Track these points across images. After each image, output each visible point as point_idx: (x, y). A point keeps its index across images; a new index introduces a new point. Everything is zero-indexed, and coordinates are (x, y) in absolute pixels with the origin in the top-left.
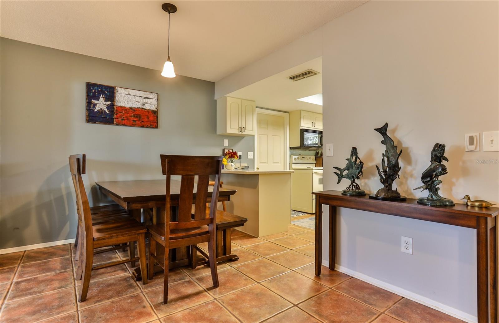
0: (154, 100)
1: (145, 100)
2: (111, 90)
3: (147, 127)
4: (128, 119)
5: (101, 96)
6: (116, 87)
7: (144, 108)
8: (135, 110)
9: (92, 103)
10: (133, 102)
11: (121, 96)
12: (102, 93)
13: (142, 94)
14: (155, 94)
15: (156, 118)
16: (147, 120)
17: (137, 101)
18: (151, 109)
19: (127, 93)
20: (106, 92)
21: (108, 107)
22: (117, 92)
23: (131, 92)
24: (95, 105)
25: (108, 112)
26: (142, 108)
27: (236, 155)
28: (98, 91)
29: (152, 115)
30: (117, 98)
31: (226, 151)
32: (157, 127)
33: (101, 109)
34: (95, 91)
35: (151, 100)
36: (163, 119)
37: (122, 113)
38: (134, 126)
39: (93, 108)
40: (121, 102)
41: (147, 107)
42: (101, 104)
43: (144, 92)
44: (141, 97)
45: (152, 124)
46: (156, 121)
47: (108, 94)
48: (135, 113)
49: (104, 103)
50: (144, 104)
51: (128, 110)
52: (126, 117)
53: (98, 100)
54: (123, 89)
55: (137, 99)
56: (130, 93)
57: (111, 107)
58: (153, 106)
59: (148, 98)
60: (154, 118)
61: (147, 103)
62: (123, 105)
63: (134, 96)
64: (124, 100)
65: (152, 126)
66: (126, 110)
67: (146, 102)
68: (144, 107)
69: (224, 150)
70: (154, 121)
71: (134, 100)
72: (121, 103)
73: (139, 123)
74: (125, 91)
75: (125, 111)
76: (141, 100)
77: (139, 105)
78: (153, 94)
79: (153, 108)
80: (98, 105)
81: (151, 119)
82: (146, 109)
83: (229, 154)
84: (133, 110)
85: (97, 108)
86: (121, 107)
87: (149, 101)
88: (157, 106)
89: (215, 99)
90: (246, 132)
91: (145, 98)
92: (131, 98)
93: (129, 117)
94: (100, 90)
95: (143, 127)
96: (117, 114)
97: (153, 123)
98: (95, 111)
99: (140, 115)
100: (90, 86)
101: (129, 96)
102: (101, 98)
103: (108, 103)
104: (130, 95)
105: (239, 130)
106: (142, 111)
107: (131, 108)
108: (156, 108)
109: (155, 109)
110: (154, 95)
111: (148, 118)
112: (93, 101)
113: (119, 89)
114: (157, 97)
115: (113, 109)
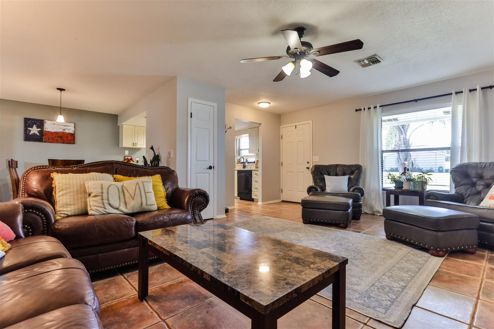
0: (72, 127)
1: (65, 127)
2: (41, 122)
3: (67, 143)
4: (53, 139)
5: (34, 125)
6: (44, 120)
8: (58, 133)
9: (28, 130)
10: (57, 129)
11: (48, 125)
12: (35, 124)
13: (63, 123)
14: (73, 123)
15: (73, 138)
16: (66, 139)
19: (52, 123)
20: (38, 123)
21: (39, 132)
22: (45, 123)
24: (30, 131)
25: (39, 135)
26: (63, 132)
27: (132, 160)
28: (32, 122)
29: (70, 136)
30: (45, 127)
31: (126, 157)
32: (74, 143)
33: (34, 133)
34: (30, 123)
35: (70, 127)
36: (78, 138)
37: (49, 135)
38: (57, 142)
41: (67, 131)
42: (34, 130)
44: (62, 125)
46: (73, 140)
47: (39, 124)
48: (58, 135)
49: (37, 129)
50: (65, 130)
51: (53, 134)
52: (52, 137)
53: (32, 128)
54: (49, 121)
55: (60, 127)
56: (55, 123)
57: (41, 132)
58: (71, 131)
59: (68, 126)
61: (67, 129)
62: (50, 131)
63: (58, 125)
64: (50, 127)
65: (70, 143)
66: (52, 133)
69: (125, 157)
71: (57, 127)
72: (48, 129)
73: (61, 141)
76: (63, 127)
77: (61, 130)
78: (71, 123)
79: (71, 132)
80: (32, 131)
81: (70, 138)
82: (66, 133)
83: (127, 159)
84: (56, 133)
85: (32, 133)
86: (48, 132)
87: (68, 128)
88: (74, 130)
89: (118, 125)
90: (138, 146)
91: (65, 126)
92: (55, 126)
93: (54, 138)
94: (33, 122)
95: (64, 143)
96: (45, 136)
97: (71, 141)
98: (30, 134)
99: (61, 136)
100: (26, 120)
101: (54, 125)
102: (34, 127)
103: (39, 129)
104: (54, 124)
105: (132, 144)
106: (63, 134)
107: (55, 132)
109: (73, 133)
111: (67, 138)
112: (29, 128)
113: (47, 121)
114: (74, 125)
115: (43, 133)
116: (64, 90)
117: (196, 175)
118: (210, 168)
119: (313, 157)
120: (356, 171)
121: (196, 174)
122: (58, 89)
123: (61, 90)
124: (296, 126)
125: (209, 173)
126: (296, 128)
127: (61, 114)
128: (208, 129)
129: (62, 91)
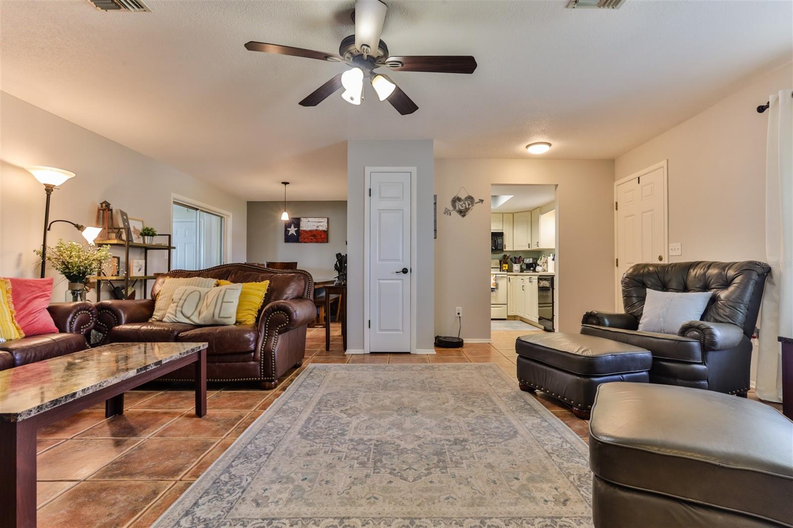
0: (325, 222)
1: (318, 224)
2: (298, 220)
3: (320, 242)
4: (308, 238)
5: (292, 225)
6: (300, 218)
8: (312, 232)
9: (287, 231)
10: (311, 226)
11: (304, 223)
12: (294, 224)
13: (317, 220)
15: (326, 235)
16: (320, 238)
18: (323, 229)
19: (307, 221)
21: (296, 231)
22: (301, 221)
23: (310, 219)
24: (289, 231)
25: (296, 235)
26: (317, 230)
28: (291, 222)
29: (324, 233)
30: (301, 225)
32: (328, 242)
33: (292, 233)
34: (289, 223)
35: (323, 223)
36: (332, 236)
37: (304, 234)
38: (311, 242)
39: (288, 233)
41: (320, 228)
42: (292, 230)
43: (318, 218)
44: (316, 222)
45: (323, 240)
46: (327, 238)
47: (296, 223)
48: (312, 234)
49: (294, 229)
50: (318, 227)
51: (308, 232)
53: (290, 228)
54: (305, 218)
55: (314, 224)
59: (321, 222)
61: (320, 226)
64: (305, 225)
65: (323, 242)
68: (318, 229)
71: (312, 224)
72: (304, 228)
73: (315, 240)
74: (307, 219)
75: (306, 233)
76: (316, 224)
77: (314, 228)
78: (325, 218)
79: (325, 228)
81: (323, 236)
82: (320, 230)
85: (290, 233)
86: (304, 231)
87: (321, 224)
88: (327, 227)
91: (319, 222)
92: (309, 224)
95: (317, 242)
96: (301, 235)
97: (325, 239)
98: (289, 235)
99: (315, 234)
103: (296, 229)
104: (309, 221)
106: (317, 232)
107: (310, 231)
109: (326, 230)
111: (321, 236)
112: (288, 229)
113: (302, 219)
114: (327, 220)
115: (299, 232)
116: (288, 183)
117: (379, 282)
118: (405, 271)
119: (670, 245)
120: (737, 280)
121: (381, 281)
122: (283, 183)
123: (286, 183)
124: (639, 178)
125: (402, 280)
126: (639, 183)
127: (285, 211)
128: (401, 210)
129: (287, 185)
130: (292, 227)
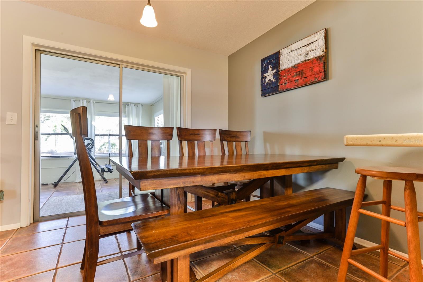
0: (320, 40)
1: (308, 49)
2: (277, 56)
5: (270, 67)
6: (280, 50)
7: (308, 59)
8: (297, 67)
10: (296, 58)
11: (284, 57)
12: (271, 63)
13: (305, 42)
14: (322, 31)
16: (310, 74)
17: (299, 54)
18: (316, 56)
19: (290, 51)
21: (274, 75)
22: (281, 55)
24: (265, 77)
25: (274, 81)
26: (305, 61)
28: (268, 63)
29: (318, 63)
30: (281, 63)
32: (327, 79)
33: (269, 80)
34: (265, 65)
35: (317, 43)
37: (285, 76)
38: (297, 86)
39: (264, 81)
40: (285, 64)
41: (312, 56)
42: (270, 75)
43: (307, 39)
44: (304, 46)
45: (317, 76)
46: (324, 70)
47: (274, 62)
48: (297, 71)
49: (272, 72)
50: (307, 54)
51: (290, 71)
52: (289, 79)
53: (267, 72)
54: (286, 49)
55: (299, 52)
56: (293, 49)
57: (277, 75)
58: (319, 50)
59: (312, 43)
60: (320, 67)
61: (311, 51)
62: (286, 67)
63: (296, 50)
64: (287, 60)
65: (316, 80)
67: (310, 49)
70: (320, 71)
71: (297, 54)
73: (302, 81)
74: (288, 49)
75: (288, 73)
76: (304, 51)
77: (302, 59)
80: (267, 77)
82: (310, 60)
84: (295, 67)
85: (267, 81)
86: (285, 70)
87: (312, 46)
88: (325, 47)
91: (309, 45)
92: (293, 55)
93: (291, 78)
94: (269, 61)
95: (306, 84)
96: (281, 79)
98: (266, 83)
99: (303, 70)
100: (263, 62)
101: (291, 53)
102: (269, 69)
103: (275, 71)
104: (292, 51)
106: (305, 64)
108: (323, 51)
109: (323, 54)
110: (320, 33)
111: (312, 70)
112: (265, 75)
115: (279, 75)
130: (270, 70)
